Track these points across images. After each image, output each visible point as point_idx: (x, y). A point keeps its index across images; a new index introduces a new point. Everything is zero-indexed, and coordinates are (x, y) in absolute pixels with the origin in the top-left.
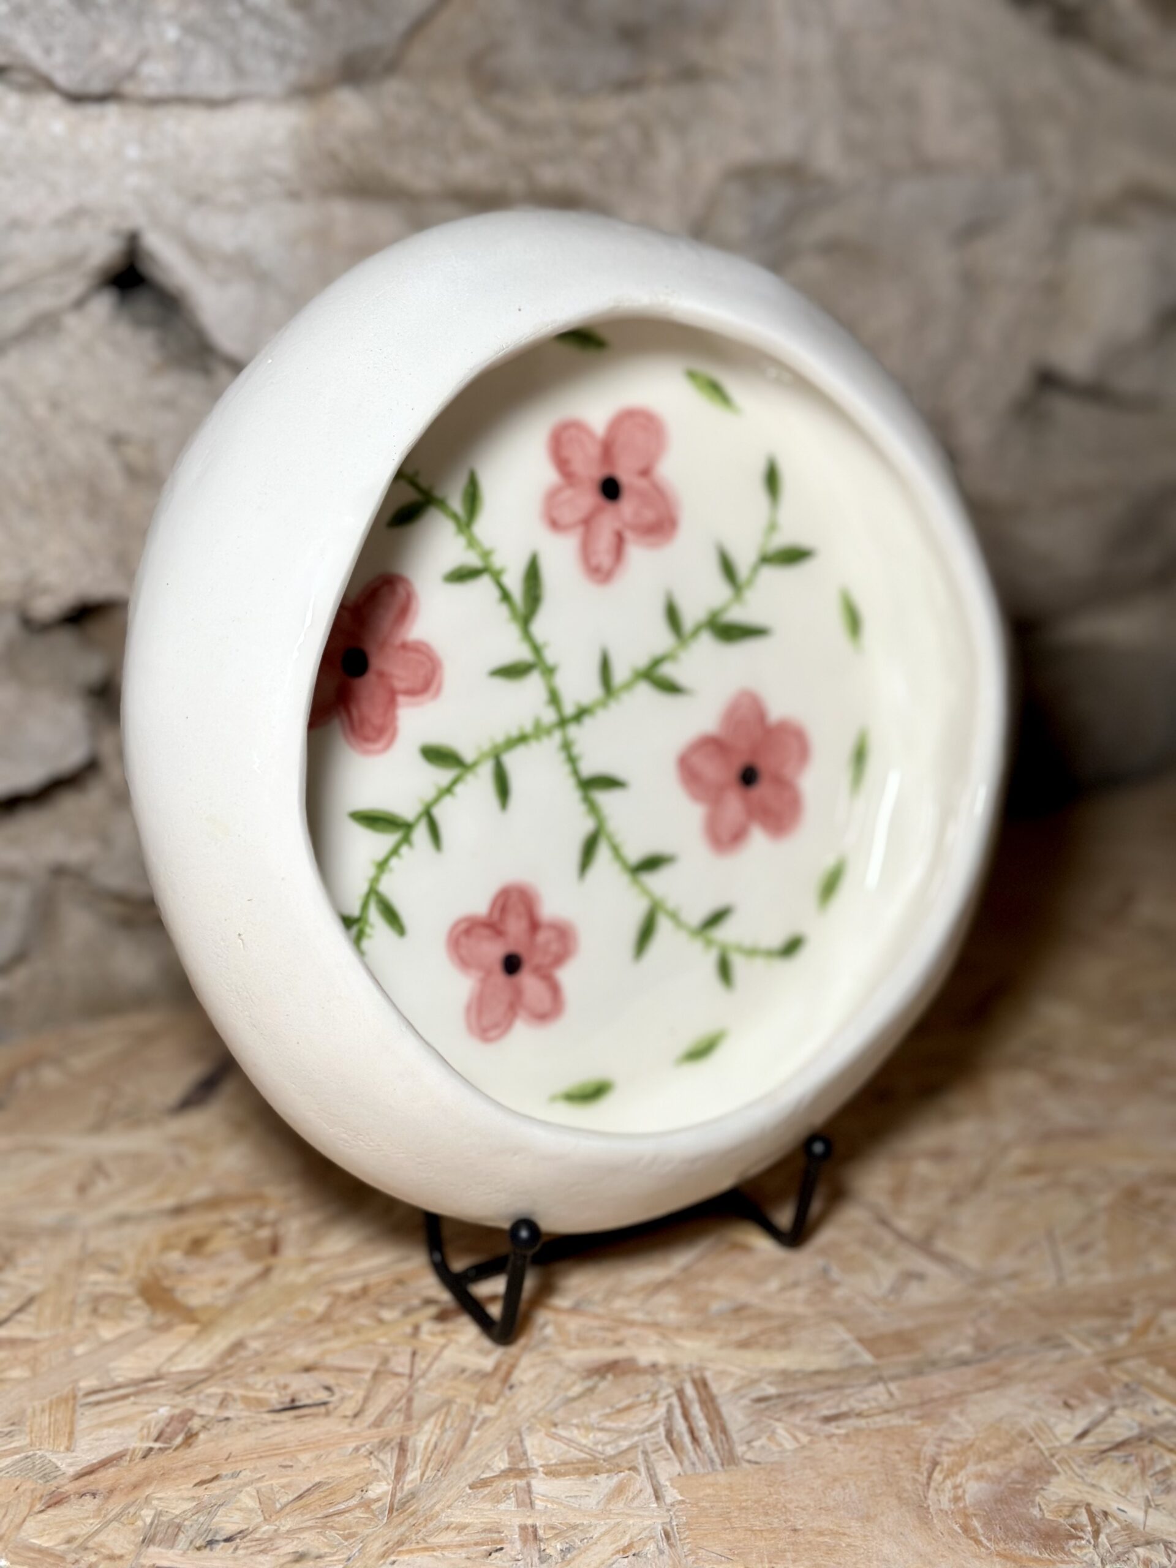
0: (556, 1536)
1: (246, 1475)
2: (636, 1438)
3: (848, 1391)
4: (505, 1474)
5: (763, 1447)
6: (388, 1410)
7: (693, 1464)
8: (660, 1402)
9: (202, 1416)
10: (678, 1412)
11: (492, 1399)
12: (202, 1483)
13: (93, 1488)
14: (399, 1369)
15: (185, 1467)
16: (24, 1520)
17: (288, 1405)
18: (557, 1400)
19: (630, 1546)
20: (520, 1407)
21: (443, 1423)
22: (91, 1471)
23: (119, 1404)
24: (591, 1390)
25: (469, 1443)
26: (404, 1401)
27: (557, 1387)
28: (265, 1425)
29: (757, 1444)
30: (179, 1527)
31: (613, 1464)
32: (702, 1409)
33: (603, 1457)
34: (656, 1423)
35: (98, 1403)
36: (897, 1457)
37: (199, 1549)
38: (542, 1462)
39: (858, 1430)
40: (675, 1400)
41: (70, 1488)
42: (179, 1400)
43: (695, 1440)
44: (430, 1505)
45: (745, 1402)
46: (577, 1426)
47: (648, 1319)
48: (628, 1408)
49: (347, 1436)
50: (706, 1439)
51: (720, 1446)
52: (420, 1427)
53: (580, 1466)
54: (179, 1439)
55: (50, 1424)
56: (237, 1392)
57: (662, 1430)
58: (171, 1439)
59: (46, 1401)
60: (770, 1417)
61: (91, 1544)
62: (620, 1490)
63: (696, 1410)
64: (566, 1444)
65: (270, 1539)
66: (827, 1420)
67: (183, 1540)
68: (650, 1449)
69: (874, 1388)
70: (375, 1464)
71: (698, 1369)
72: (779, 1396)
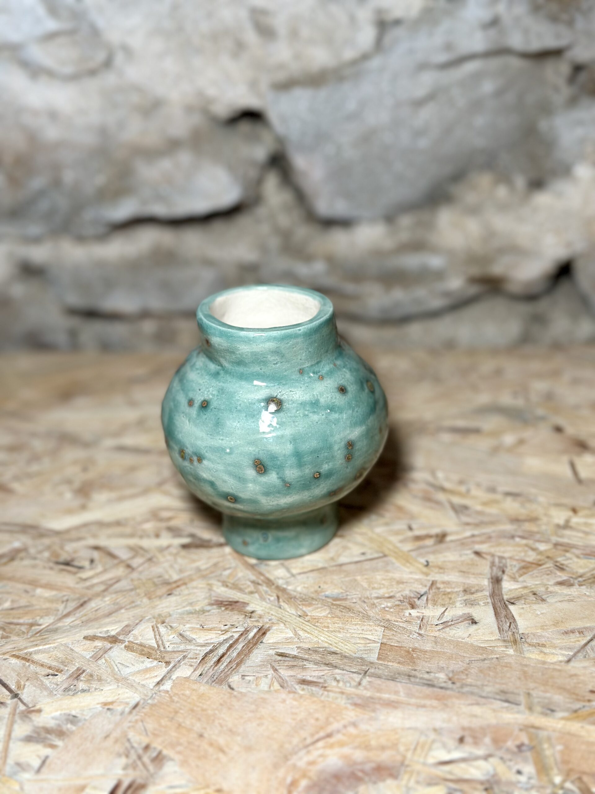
0: (88, 681)
2: (191, 647)
3: (337, 671)
4: (108, 638)
5: (248, 682)
6: (102, 583)
8: (229, 633)
9: (27, 553)
10: (231, 642)
11: (153, 597)
17: (66, 562)
19: (112, 703)
20: (159, 607)
21: (116, 600)
24: (205, 612)
25: (113, 615)
26: (115, 581)
27: (191, 603)
28: (44, 568)
31: (162, 656)
32: (244, 646)
33: (162, 649)
34: (212, 643)
36: (312, 721)
38: (132, 640)
40: (236, 636)
42: (29, 541)
44: (55, 638)
45: (272, 652)
46: (172, 628)
47: (285, 586)
48: (212, 629)
49: (69, 588)
50: (224, 664)
51: (226, 670)
52: (105, 596)
53: (145, 649)
54: (5, 561)
57: (209, 649)
60: (273, 667)
62: (147, 670)
63: (241, 645)
64: (155, 636)
66: (304, 682)
68: (190, 656)
69: (355, 675)
70: (61, 607)
71: (273, 623)
72: (295, 657)
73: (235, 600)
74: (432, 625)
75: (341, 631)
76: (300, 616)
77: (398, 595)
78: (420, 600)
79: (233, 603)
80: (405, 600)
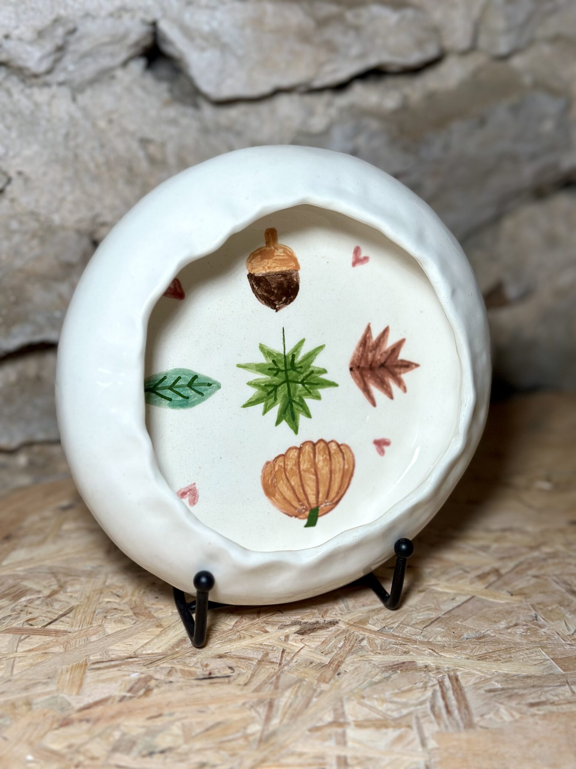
0: (359, 764)
1: (177, 715)
2: (412, 709)
3: (546, 689)
4: (331, 724)
5: (490, 719)
6: (265, 683)
7: (446, 727)
8: (429, 688)
9: (156, 680)
10: (439, 694)
11: (327, 680)
12: (151, 718)
13: (87, 717)
14: (275, 660)
15: (143, 709)
16: (46, 733)
17: (207, 677)
18: (366, 683)
20: (344, 686)
21: (297, 692)
22: (88, 707)
23: (111, 670)
24: (387, 678)
25: (311, 705)
26: (275, 678)
27: (366, 675)
28: (192, 686)
29: (487, 717)
30: (133, 743)
31: (397, 723)
32: (454, 694)
33: (391, 718)
34: (425, 700)
35: (99, 669)
37: (144, 756)
38: (354, 719)
39: (551, 713)
40: (437, 687)
41: (75, 716)
42: (144, 669)
43: (449, 712)
44: (283, 739)
45: (482, 691)
46: (377, 699)
48: (410, 690)
49: (238, 696)
50: (456, 713)
51: (464, 716)
52: (282, 693)
53: (377, 723)
54: (142, 692)
55: (70, 679)
56: (179, 667)
57: (428, 705)
58: (138, 691)
59: (71, 666)
60: (496, 702)
61: (82, 749)
62: (400, 738)
63: (450, 694)
64: (369, 709)
65: (186, 754)
66: (532, 705)
67: (135, 751)
68: (420, 715)
69: (562, 688)
70: (253, 713)
71: (453, 670)
72: (503, 689)
73: (401, 662)
74: (569, 635)
75: (511, 659)
76: (467, 658)
77: (520, 622)
78: (539, 621)
79: (402, 665)
80: (528, 624)
